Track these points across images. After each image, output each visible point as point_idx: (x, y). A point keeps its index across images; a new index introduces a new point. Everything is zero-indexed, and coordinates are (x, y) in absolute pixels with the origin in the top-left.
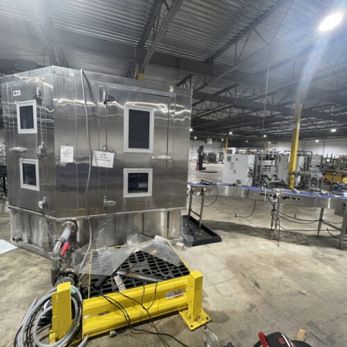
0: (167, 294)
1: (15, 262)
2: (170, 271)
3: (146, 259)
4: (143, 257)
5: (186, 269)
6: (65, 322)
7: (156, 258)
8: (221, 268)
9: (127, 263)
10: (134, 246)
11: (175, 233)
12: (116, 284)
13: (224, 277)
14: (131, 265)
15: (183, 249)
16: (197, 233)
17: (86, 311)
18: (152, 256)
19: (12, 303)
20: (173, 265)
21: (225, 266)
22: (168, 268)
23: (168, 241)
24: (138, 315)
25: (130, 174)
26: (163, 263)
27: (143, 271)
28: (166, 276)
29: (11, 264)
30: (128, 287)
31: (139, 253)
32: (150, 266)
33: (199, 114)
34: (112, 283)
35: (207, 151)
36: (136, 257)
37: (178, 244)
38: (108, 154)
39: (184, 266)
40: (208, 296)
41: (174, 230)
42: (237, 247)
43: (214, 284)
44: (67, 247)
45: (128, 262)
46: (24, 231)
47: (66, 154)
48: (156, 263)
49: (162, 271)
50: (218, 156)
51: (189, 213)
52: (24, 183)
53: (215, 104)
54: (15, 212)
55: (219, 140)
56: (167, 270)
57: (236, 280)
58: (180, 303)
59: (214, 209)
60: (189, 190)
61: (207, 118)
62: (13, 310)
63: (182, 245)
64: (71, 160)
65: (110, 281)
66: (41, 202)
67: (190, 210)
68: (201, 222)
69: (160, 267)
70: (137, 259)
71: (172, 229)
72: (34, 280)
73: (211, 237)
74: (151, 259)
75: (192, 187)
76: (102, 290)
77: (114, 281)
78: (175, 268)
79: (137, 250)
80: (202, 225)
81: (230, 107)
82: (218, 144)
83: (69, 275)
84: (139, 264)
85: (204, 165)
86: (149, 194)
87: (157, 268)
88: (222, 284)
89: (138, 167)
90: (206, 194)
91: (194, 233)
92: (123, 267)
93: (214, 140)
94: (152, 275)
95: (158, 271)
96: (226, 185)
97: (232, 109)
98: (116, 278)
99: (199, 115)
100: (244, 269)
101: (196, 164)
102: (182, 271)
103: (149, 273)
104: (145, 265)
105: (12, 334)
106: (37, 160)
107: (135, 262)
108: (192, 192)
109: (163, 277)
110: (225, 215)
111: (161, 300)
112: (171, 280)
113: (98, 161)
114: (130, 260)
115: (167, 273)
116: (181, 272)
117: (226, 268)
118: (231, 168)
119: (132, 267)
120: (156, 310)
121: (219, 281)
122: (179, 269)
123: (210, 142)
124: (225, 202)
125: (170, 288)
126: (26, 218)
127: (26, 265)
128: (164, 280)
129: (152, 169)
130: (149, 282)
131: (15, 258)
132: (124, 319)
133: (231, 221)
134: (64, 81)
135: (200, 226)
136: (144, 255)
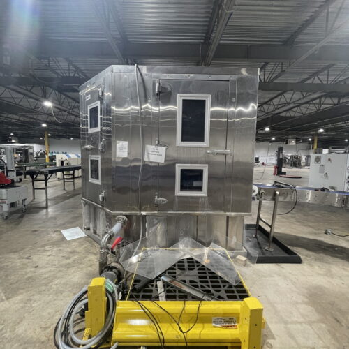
0: (213, 319)
1: (81, 249)
2: (223, 289)
3: (197, 268)
4: (194, 266)
5: (245, 291)
6: (97, 320)
7: (208, 269)
8: (300, 301)
9: (175, 269)
10: (185, 250)
11: (236, 243)
12: (157, 290)
13: (303, 316)
14: (178, 272)
15: (245, 265)
16: (267, 248)
17: (119, 314)
18: (203, 266)
19: (68, 286)
20: (227, 282)
21: (306, 300)
22: (221, 284)
23: (227, 252)
24: (174, 337)
25: (183, 171)
26: (216, 277)
27: (191, 282)
28: (216, 294)
29: (78, 249)
30: (168, 297)
31: (190, 261)
32: (200, 277)
33: (276, 109)
34: (154, 288)
35: (288, 154)
36: (186, 264)
37: (239, 257)
38: (159, 148)
39: (242, 286)
40: (274, 338)
41: (235, 239)
42: (326, 275)
43: (286, 323)
44: (118, 241)
45: (176, 267)
46: (90, 222)
47: (121, 149)
48: (208, 275)
49: (213, 287)
50: (303, 160)
51: (258, 222)
52: (91, 177)
53: (297, 96)
54: (86, 203)
55: (305, 141)
56: (219, 287)
57: (323, 325)
58: (230, 337)
59: (294, 220)
60: (256, 192)
61: (288, 115)
62: (66, 294)
63: (244, 259)
64: (125, 155)
65: (152, 286)
66: (101, 196)
67: (259, 218)
68: (272, 235)
69: (212, 282)
70: (186, 267)
71: (232, 237)
72: (90, 268)
73: (286, 255)
74: (202, 270)
75: (260, 189)
76: (141, 294)
77: (156, 286)
78: (231, 286)
79: (188, 256)
80: (274, 238)
81: (320, 97)
82: (304, 145)
83: (114, 270)
84: (187, 272)
85: (283, 170)
86: (204, 193)
87: (207, 282)
88: (299, 326)
89: (191, 163)
90: (280, 199)
91: (263, 246)
92: (169, 273)
93: (297, 140)
94: (200, 289)
95: (209, 286)
96: (310, 189)
97: (323, 99)
98: (160, 284)
99: (277, 112)
100: (339, 310)
101: (273, 169)
102: (239, 292)
103: (197, 286)
104: (193, 275)
105: (57, 317)
106: (99, 156)
107: (184, 269)
108: (260, 195)
109: (213, 295)
110: (310, 229)
111: (206, 325)
112: (222, 302)
113: (150, 155)
114: (178, 265)
115: (219, 291)
116: (236, 294)
117: (306, 303)
118: (321, 171)
119: (180, 275)
120: (197, 337)
121: (295, 319)
122: (234, 289)
123: (293, 143)
124: (311, 213)
125: (219, 312)
126: (92, 210)
127: (88, 252)
128: (213, 299)
129: (207, 165)
130: (194, 298)
131: (82, 245)
132: (157, 337)
133: (319, 238)
134: (120, 78)
135: (271, 239)
136: (195, 264)
